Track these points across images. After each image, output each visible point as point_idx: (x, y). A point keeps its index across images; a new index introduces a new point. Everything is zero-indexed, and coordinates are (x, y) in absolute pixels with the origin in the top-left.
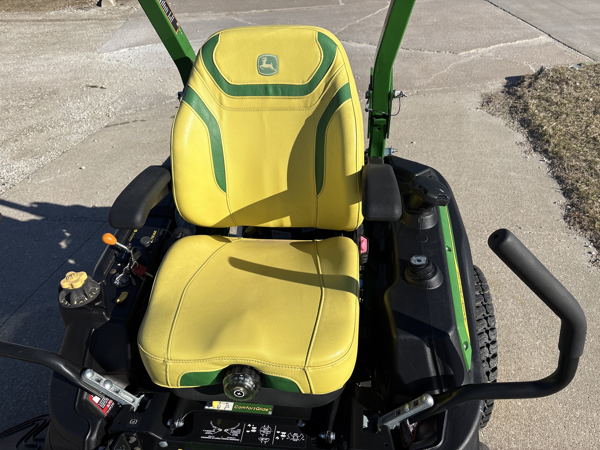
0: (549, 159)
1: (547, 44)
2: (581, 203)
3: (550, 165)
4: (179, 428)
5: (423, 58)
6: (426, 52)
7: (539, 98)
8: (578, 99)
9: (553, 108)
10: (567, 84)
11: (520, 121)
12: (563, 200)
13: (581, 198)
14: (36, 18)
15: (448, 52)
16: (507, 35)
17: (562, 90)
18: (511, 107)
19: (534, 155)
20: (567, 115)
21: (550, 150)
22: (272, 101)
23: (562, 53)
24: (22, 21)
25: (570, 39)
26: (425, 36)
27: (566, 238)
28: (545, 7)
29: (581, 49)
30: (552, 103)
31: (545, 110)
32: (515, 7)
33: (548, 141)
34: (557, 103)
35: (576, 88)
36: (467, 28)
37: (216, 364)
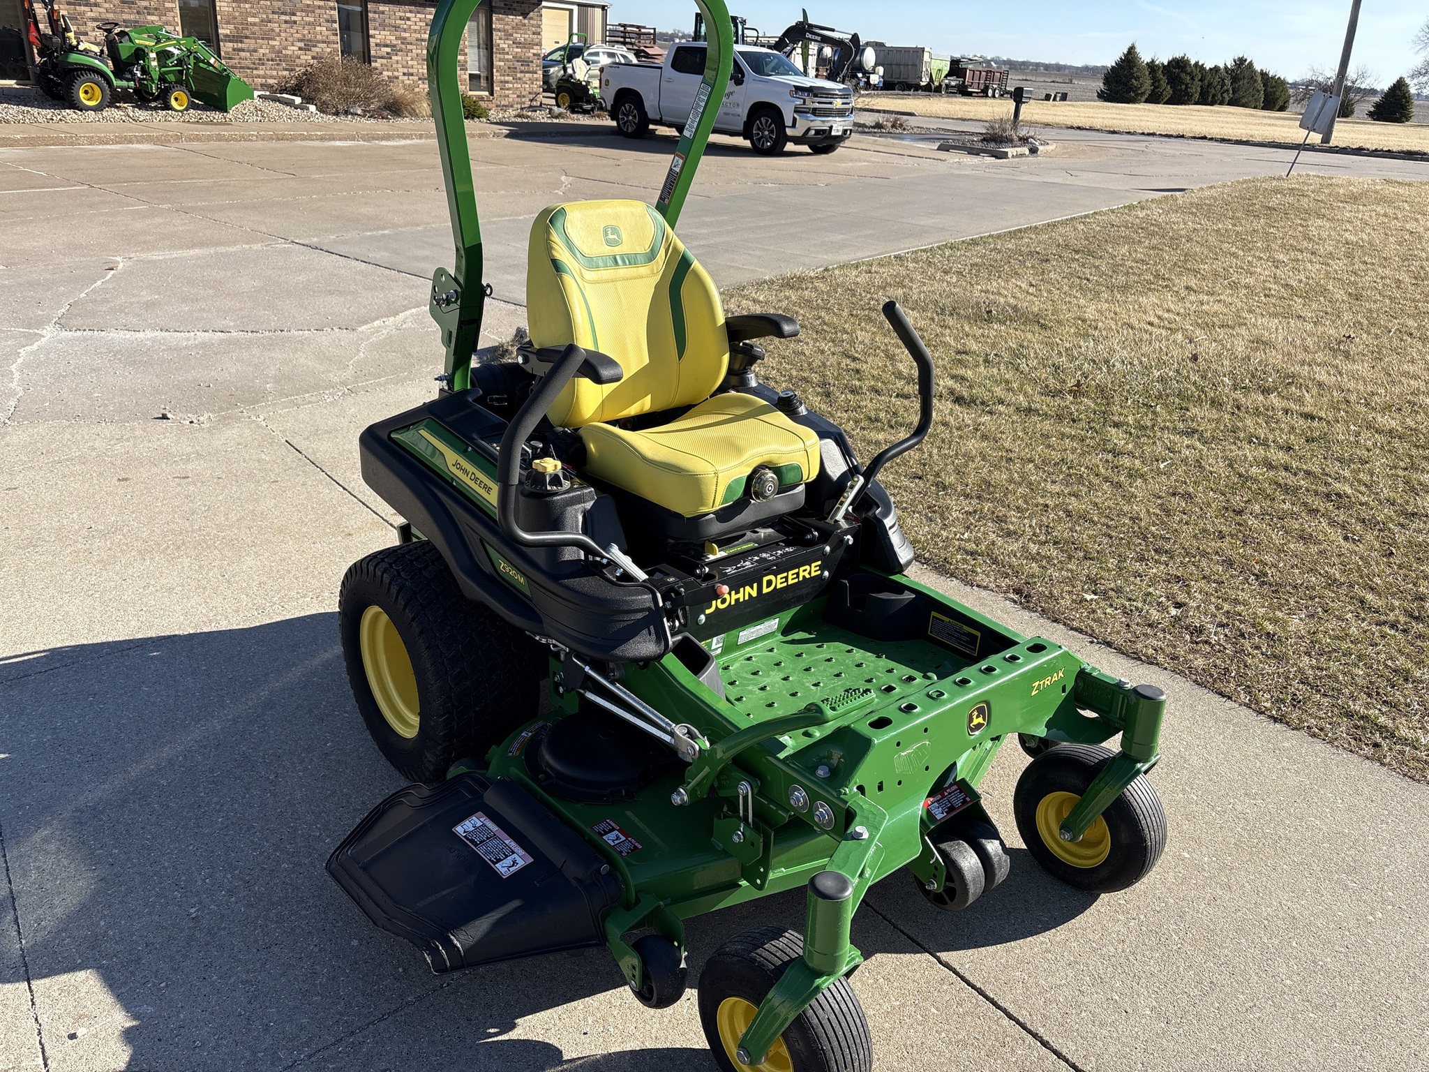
15: (336, 330)
22: (622, 271)
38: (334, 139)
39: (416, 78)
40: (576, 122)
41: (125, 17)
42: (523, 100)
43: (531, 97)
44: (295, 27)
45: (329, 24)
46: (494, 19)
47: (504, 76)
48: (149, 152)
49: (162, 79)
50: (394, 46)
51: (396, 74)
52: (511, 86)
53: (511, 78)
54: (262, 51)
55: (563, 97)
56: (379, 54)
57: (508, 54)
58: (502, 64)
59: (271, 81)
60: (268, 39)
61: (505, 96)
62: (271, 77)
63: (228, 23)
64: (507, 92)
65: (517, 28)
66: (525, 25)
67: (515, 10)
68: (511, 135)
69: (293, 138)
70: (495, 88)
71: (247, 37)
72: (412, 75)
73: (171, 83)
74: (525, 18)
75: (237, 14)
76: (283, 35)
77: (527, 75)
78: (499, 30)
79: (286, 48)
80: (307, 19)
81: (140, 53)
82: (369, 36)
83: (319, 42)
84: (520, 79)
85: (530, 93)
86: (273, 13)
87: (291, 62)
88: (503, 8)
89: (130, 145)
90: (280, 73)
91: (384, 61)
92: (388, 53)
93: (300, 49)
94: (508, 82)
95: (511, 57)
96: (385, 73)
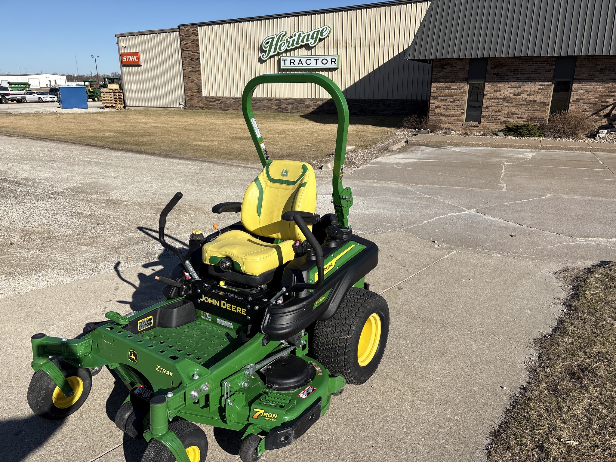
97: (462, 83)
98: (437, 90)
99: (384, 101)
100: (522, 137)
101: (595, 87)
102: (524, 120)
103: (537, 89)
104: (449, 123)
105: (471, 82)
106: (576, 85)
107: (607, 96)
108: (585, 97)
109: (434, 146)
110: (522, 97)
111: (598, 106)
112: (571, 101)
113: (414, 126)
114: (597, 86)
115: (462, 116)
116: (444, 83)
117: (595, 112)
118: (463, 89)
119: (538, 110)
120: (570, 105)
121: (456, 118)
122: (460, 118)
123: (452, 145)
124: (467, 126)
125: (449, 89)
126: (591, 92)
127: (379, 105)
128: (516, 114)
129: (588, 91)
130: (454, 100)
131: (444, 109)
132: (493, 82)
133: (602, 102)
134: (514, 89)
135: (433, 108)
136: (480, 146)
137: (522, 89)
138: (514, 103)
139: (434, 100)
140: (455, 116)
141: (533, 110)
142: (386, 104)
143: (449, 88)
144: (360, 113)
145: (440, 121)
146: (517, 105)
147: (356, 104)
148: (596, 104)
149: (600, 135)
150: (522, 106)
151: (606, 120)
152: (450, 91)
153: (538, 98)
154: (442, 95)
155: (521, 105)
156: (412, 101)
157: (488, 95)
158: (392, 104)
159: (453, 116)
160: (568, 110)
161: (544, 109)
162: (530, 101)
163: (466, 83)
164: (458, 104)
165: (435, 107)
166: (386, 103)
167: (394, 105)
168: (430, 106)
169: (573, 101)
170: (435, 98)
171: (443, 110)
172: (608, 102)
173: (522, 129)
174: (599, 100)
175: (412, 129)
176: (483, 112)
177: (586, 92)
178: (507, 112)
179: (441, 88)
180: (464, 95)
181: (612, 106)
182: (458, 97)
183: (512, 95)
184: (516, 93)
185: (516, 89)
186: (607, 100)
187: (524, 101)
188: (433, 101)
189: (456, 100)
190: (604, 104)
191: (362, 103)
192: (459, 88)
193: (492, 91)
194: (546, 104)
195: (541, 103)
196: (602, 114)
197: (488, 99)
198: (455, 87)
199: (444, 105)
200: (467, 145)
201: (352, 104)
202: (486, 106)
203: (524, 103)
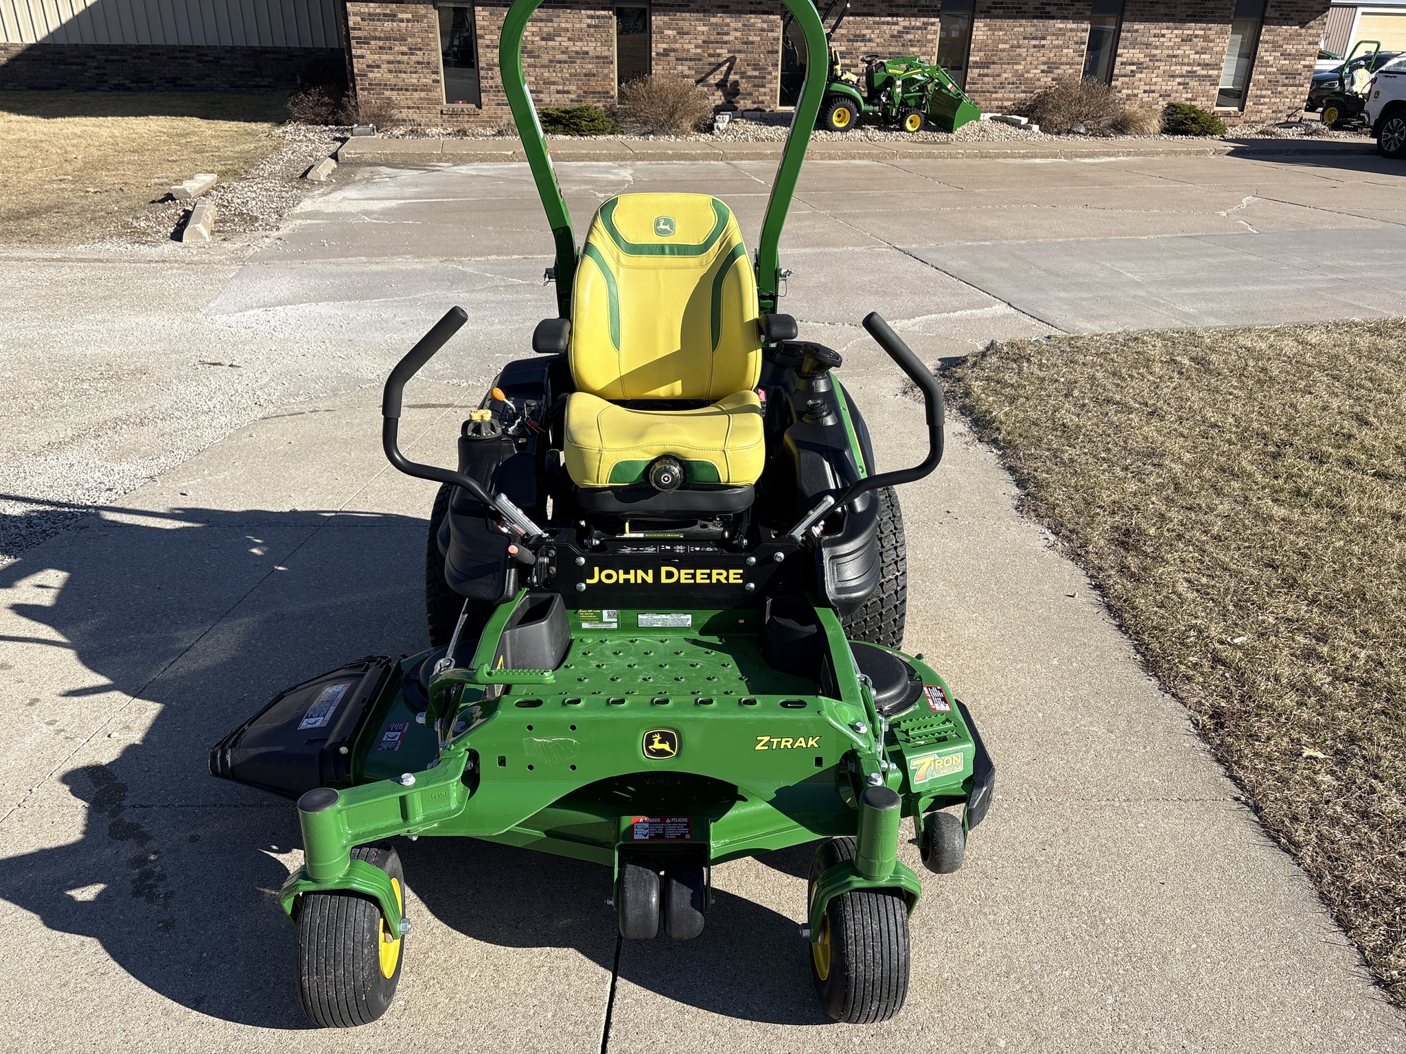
0: (1000, 450)
1: (1005, 316)
2: (1040, 491)
3: (1000, 456)
4: (596, 546)
5: (807, 332)
6: (810, 324)
7: (988, 379)
8: (1043, 379)
9: (1008, 391)
10: (1029, 361)
11: (960, 409)
12: (1016, 491)
13: (1039, 486)
14: (47, 255)
15: (846, 325)
16: (942, 303)
17: (1020, 369)
18: (947, 392)
19: (980, 446)
20: (1027, 399)
21: (1000, 437)
22: (668, 260)
23: (1028, 328)
24: (20, 260)
25: (1041, 310)
26: (807, 302)
27: (1016, 526)
28: (1005, 265)
29: (1057, 322)
30: (1005, 385)
31: (996, 393)
32: (954, 264)
33: (998, 429)
34: (1012, 385)
35: (1041, 366)
36: (877, 293)
37: (646, 452)
38: (1036, 157)
39: (1156, 95)
40: (1333, 140)
41: (892, 49)
42: (1279, 115)
43: (1290, 112)
44: (1043, 51)
45: (1077, 46)
46: (1263, 30)
47: (1261, 90)
48: (866, 166)
49: (903, 103)
50: (1141, 64)
51: (1136, 91)
52: (1267, 100)
53: (1270, 92)
54: (1005, 75)
55: (1331, 112)
56: (1123, 72)
57: (1272, 66)
58: (1262, 77)
59: (1007, 104)
60: (1013, 64)
61: (1258, 112)
62: (1008, 100)
63: (980, 50)
64: (1260, 107)
65: (1289, 39)
66: (1301, 35)
67: (1291, 19)
68: (1235, 153)
69: (997, 156)
70: (1247, 103)
71: (994, 63)
72: (1154, 92)
73: (910, 107)
74: (1301, 28)
75: (990, 42)
76: (1029, 59)
77: (1291, 89)
78: (1267, 42)
79: (1028, 72)
80: (1056, 42)
81: (890, 81)
82: (1116, 55)
83: (1062, 64)
84: (1280, 93)
85: (1289, 108)
86: (1024, 38)
87: (1030, 85)
88: (1277, 19)
89: (853, 161)
90: (1017, 96)
91: (1126, 79)
92: (1132, 71)
93: (1043, 71)
94: (1264, 97)
95: (1275, 70)
96: (1124, 91)
97: (422, 6)
98: (365, 23)
99: (199, 53)
100: (581, 135)
101: (693, 23)
102: (571, 96)
103: (585, 26)
104: (409, 108)
105: (440, 5)
106: (659, 18)
107: (717, 42)
108: (678, 46)
109: (405, 165)
110: (558, 44)
111: (704, 64)
112: (653, 54)
113: (322, 116)
114: (697, 20)
115: (439, 90)
116: (377, 5)
117: (699, 77)
118: (425, 20)
119: (594, 75)
120: (653, 63)
121: (423, 94)
122: (433, 95)
123: (447, 162)
124: (454, 114)
125: (393, 21)
126: (687, 34)
127: (188, 61)
128: (554, 83)
129: (681, 33)
130: (410, 49)
131: (390, 71)
132: (490, 5)
133: (710, 55)
134: (539, 24)
135: (363, 70)
136: (510, 161)
137: (556, 25)
138: (545, 58)
139: (361, 48)
140: (422, 90)
141: (586, 75)
142: (205, 58)
143: (392, 17)
144: (134, 85)
145: (389, 103)
146: (551, 61)
147: (118, 61)
148: (700, 60)
149: (721, 125)
150: (563, 65)
151: (720, 93)
152: (395, 24)
153: (591, 47)
154: (377, 34)
155: (560, 62)
156: (275, 50)
157: (487, 37)
158: (223, 59)
159: (416, 90)
160: (650, 73)
161: (606, 71)
162: (577, 53)
163: (431, 6)
164: (421, 60)
165: (368, 66)
166: (205, 55)
167: (230, 62)
168: (355, 65)
169: (658, 54)
170: (364, 43)
171: (389, 76)
172: (719, 55)
173: (578, 118)
174: (703, 52)
175: (317, 124)
176: (483, 78)
177: (678, 33)
178: (533, 79)
179: (371, 17)
180: (430, 35)
181: (728, 64)
182: (419, 40)
183: (537, 38)
184: (545, 35)
185: (542, 24)
186: (718, 51)
187: (563, 52)
188: (359, 52)
189: (415, 49)
190: (712, 60)
191: (134, 58)
192: (417, 19)
193: (493, 27)
194: (606, 60)
195: (597, 57)
196: (712, 82)
197: (488, 46)
198: (405, 16)
199: (389, 62)
200: (483, 160)
201: (106, 61)
202: (487, 65)
203: (564, 57)
